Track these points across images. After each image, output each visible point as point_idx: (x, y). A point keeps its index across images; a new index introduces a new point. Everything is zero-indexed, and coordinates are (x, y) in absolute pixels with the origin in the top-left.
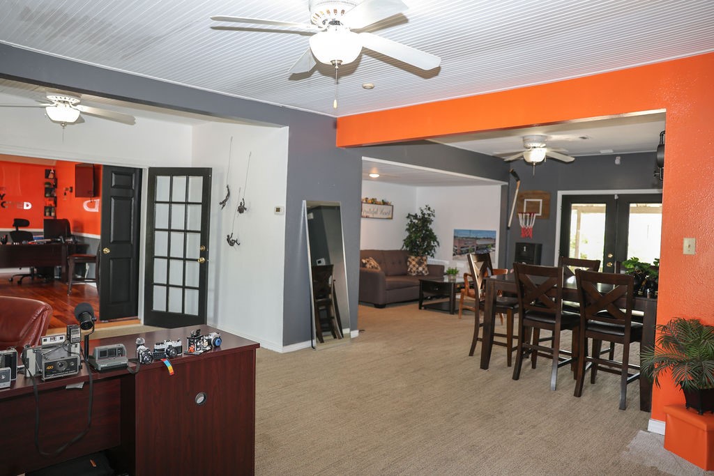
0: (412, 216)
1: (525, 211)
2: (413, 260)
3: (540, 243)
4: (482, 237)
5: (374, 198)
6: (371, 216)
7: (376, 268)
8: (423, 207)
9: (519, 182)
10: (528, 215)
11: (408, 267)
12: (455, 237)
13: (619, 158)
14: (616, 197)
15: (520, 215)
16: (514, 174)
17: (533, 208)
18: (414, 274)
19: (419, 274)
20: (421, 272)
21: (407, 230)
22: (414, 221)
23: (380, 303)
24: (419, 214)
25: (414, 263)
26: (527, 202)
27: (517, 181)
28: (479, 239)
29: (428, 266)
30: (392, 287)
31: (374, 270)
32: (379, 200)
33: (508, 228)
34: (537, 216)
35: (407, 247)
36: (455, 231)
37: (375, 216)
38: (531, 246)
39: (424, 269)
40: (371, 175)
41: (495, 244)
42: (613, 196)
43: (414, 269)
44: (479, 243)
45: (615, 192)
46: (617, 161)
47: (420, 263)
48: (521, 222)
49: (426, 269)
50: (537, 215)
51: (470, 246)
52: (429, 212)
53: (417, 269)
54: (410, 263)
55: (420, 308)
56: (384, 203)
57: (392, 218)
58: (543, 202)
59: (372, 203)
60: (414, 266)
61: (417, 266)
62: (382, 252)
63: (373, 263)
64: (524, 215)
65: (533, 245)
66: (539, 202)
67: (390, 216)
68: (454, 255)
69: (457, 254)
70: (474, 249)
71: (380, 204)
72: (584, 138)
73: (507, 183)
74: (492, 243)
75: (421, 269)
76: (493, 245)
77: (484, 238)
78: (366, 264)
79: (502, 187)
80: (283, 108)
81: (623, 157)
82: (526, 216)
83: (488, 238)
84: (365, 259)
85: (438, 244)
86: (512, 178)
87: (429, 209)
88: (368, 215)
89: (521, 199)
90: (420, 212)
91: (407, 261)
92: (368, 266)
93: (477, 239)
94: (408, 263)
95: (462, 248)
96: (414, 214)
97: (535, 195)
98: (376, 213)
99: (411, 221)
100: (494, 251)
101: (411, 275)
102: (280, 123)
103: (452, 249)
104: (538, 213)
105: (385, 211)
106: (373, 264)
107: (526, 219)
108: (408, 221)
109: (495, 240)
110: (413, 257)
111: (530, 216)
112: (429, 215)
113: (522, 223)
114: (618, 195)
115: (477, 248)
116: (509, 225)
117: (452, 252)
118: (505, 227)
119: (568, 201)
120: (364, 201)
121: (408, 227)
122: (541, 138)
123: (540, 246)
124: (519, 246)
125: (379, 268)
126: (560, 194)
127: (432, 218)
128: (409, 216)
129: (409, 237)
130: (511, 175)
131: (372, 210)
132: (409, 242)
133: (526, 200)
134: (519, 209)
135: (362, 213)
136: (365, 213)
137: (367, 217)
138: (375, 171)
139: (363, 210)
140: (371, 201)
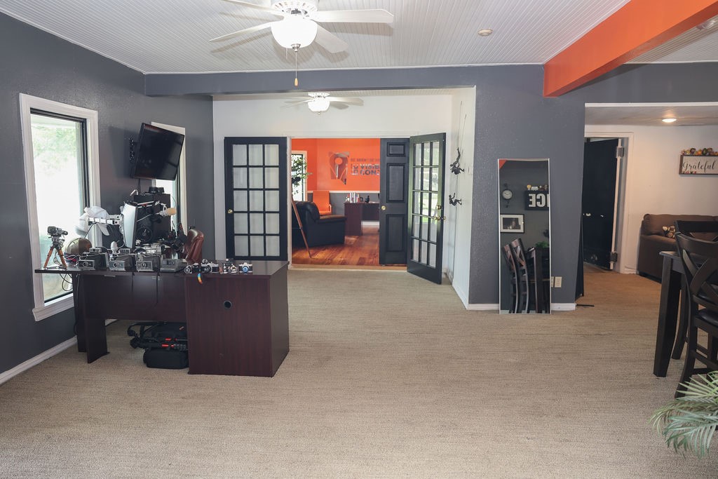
5: (706, 148)
6: (699, 171)
37: (708, 171)
40: (665, 121)
59: (703, 155)
78: (667, 232)
80: (469, 68)
84: (668, 226)
88: (694, 170)
98: (711, 167)
102: (467, 83)
120: (688, 153)
131: (704, 164)
135: (684, 169)
136: (689, 168)
137: (691, 173)
138: (669, 115)
139: (685, 165)
140: (700, 153)
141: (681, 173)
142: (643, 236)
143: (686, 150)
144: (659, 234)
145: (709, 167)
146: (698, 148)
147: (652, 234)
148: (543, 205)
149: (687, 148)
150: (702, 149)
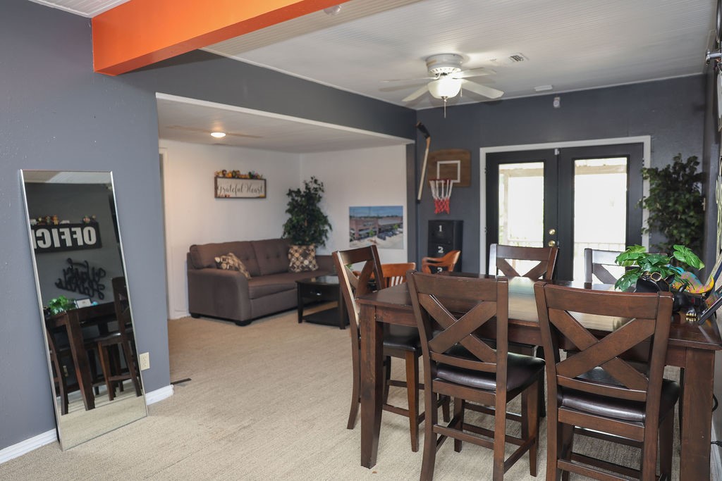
0: (293, 191)
1: (438, 177)
2: (296, 251)
3: (460, 219)
4: (385, 215)
5: (236, 170)
6: (232, 195)
7: (237, 269)
8: (309, 180)
9: (428, 140)
10: (443, 182)
11: (289, 261)
12: (351, 217)
13: (558, 98)
14: (557, 152)
15: (432, 183)
16: (422, 128)
17: (449, 173)
18: (298, 270)
19: (305, 270)
20: (307, 266)
21: (288, 211)
22: (296, 198)
23: (242, 320)
24: (303, 189)
25: (297, 255)
26: (441, 165)
27: (427, 138)
28: (381, 218)
29: (317, 257)
30: (259, 295)
31: (234, 273)
32: (244, 172)
33: (418, 202)
34: (454, 184)
35: (289, 233)
36: (351, 209)
37: (239, 195)
38: (448, 224)
39: (310, 262)
40: (213, 135)
41: (402, 223)
42: (552, 150)
43: (298, 263)
44: (382, 223)
45: (556, 145)
46: (556, 103)
47: (305, 255)
48: (433, 191)
49: (314, 262)
50: (456, 181)
51: (371, 229)
52: (315, 186)
53: (302, 263)
54: (292, 255)
55: (300, 321)
56: (252, 177)
57: (265, 197)
58: (461, 163)
59: (233, 177)
60: (297, 259)
61: (302, 258)
62: (251, 244)
63: (233, 260)
64: (437, 182)
65: (451, 222)
66: (457, 164)
67: (262, 194)
68: (351, 240)
69: (355, 239)
70: (375, 232)
71: (245, 178)
72: (517, 58)
73: (413, 142)
74: (399, 222)
75: (306, 262)
76: (400, 226)
77: (388, 217)
78: (221, 263)
79: (408, 146)
81: (564, 97)
82: (440, 185)
83: (392, 217)
84: (219, 256)
85: (331, 228)
86: (420, 134)
87: (316, 181)
88: (227, 193)
89: (432, 162)
90: (304, 186)
91: (287, 253)
92: (224, 266)
93: (379, 218)
94: (290, 256)
95: (360, 230)
96: (296, 190)
97: (450, 156)
98: (240, 190)
99: (293, 199)
100: (402, 232)
101: (294, 272)
103: (348, 234)
104: (456, 179)
105: (254, 187)
106: (231, 262)
107: (440, 187)
108: (289, 199)
109: (402, 218)
110: (296, 248)
111: (445, 184)
112: (316, 189)
113: (435, 194)
114: (559, 149)
115: (380, 229)
116: (419, 198)
117: (348, 237)
118: (414, 202)
119: (494, 161)
120: (221, 175)
121: (288, 207)
122: (453, 58)
123: (460, 224)
124: (433, 226)
125: (242, 269)
126: (483, 151)
127: (320, 193)
128: (290, 193)
129: (290, 221)
130: (419, 131)
131: (233, 186)
132: (291, 227)
133: (439, 163)
134: (431, 175)
135: (219, 192)
136: (223, 191)
137: (226, 197)
138: (218, 128)
139: (219, 188)
140: (230, 175)
141: (217, 196)
142: (191, 270)
143: (219, 171)
144: (209, 267)
145: (239, 190)
146: (229, 170)
147: (203, 268)
148: (48, 244)
149: (219, 170)
150: (232, 170)
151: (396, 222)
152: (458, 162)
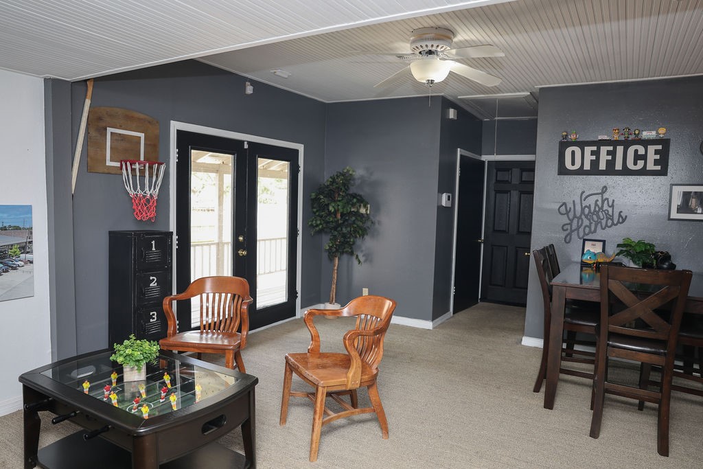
13: (249, 84)
14: (245, 147)
26: (113, 134)
33: (73, 196)
41: (32, 242)
42: (242, 142)
45: (245, 138)
46: (250, 90)
58: (145, 140)
66: (140, 138)
74: (23, 240)
76: (26, 248)
89: (98, 125)
97: (130, 122)
100: (31, 262)
109: (33, 232)
114: (249, 143)
116: (73, 189)
126: (174, 126)
133: (109, 130)
134: (94, 149)
151: (17, 239)
152: (142, 135)
